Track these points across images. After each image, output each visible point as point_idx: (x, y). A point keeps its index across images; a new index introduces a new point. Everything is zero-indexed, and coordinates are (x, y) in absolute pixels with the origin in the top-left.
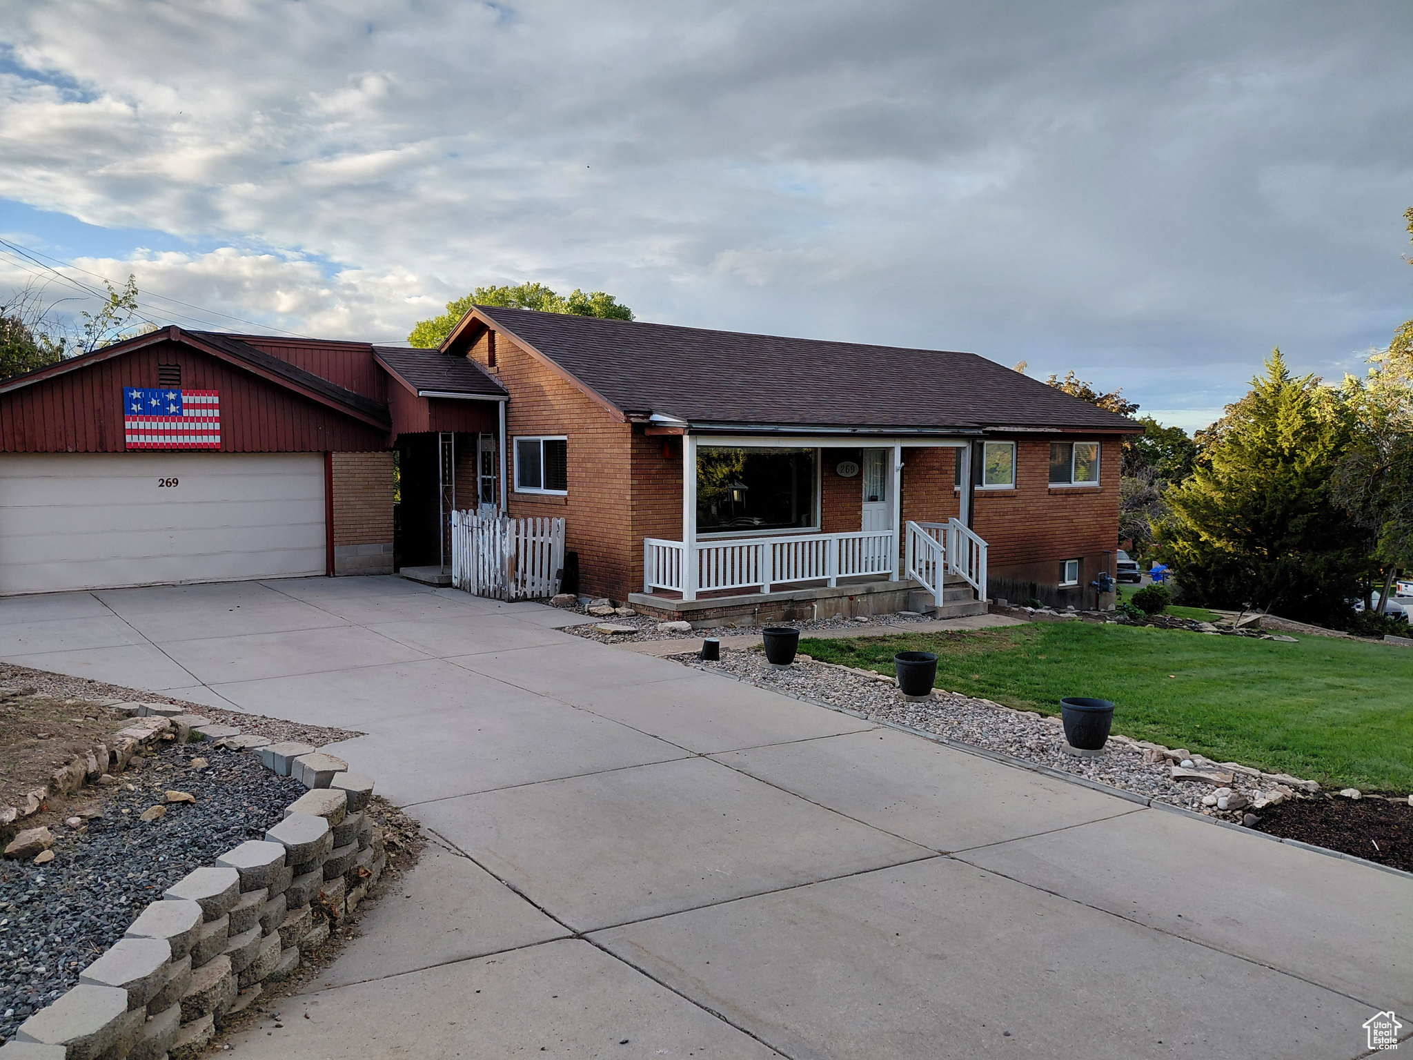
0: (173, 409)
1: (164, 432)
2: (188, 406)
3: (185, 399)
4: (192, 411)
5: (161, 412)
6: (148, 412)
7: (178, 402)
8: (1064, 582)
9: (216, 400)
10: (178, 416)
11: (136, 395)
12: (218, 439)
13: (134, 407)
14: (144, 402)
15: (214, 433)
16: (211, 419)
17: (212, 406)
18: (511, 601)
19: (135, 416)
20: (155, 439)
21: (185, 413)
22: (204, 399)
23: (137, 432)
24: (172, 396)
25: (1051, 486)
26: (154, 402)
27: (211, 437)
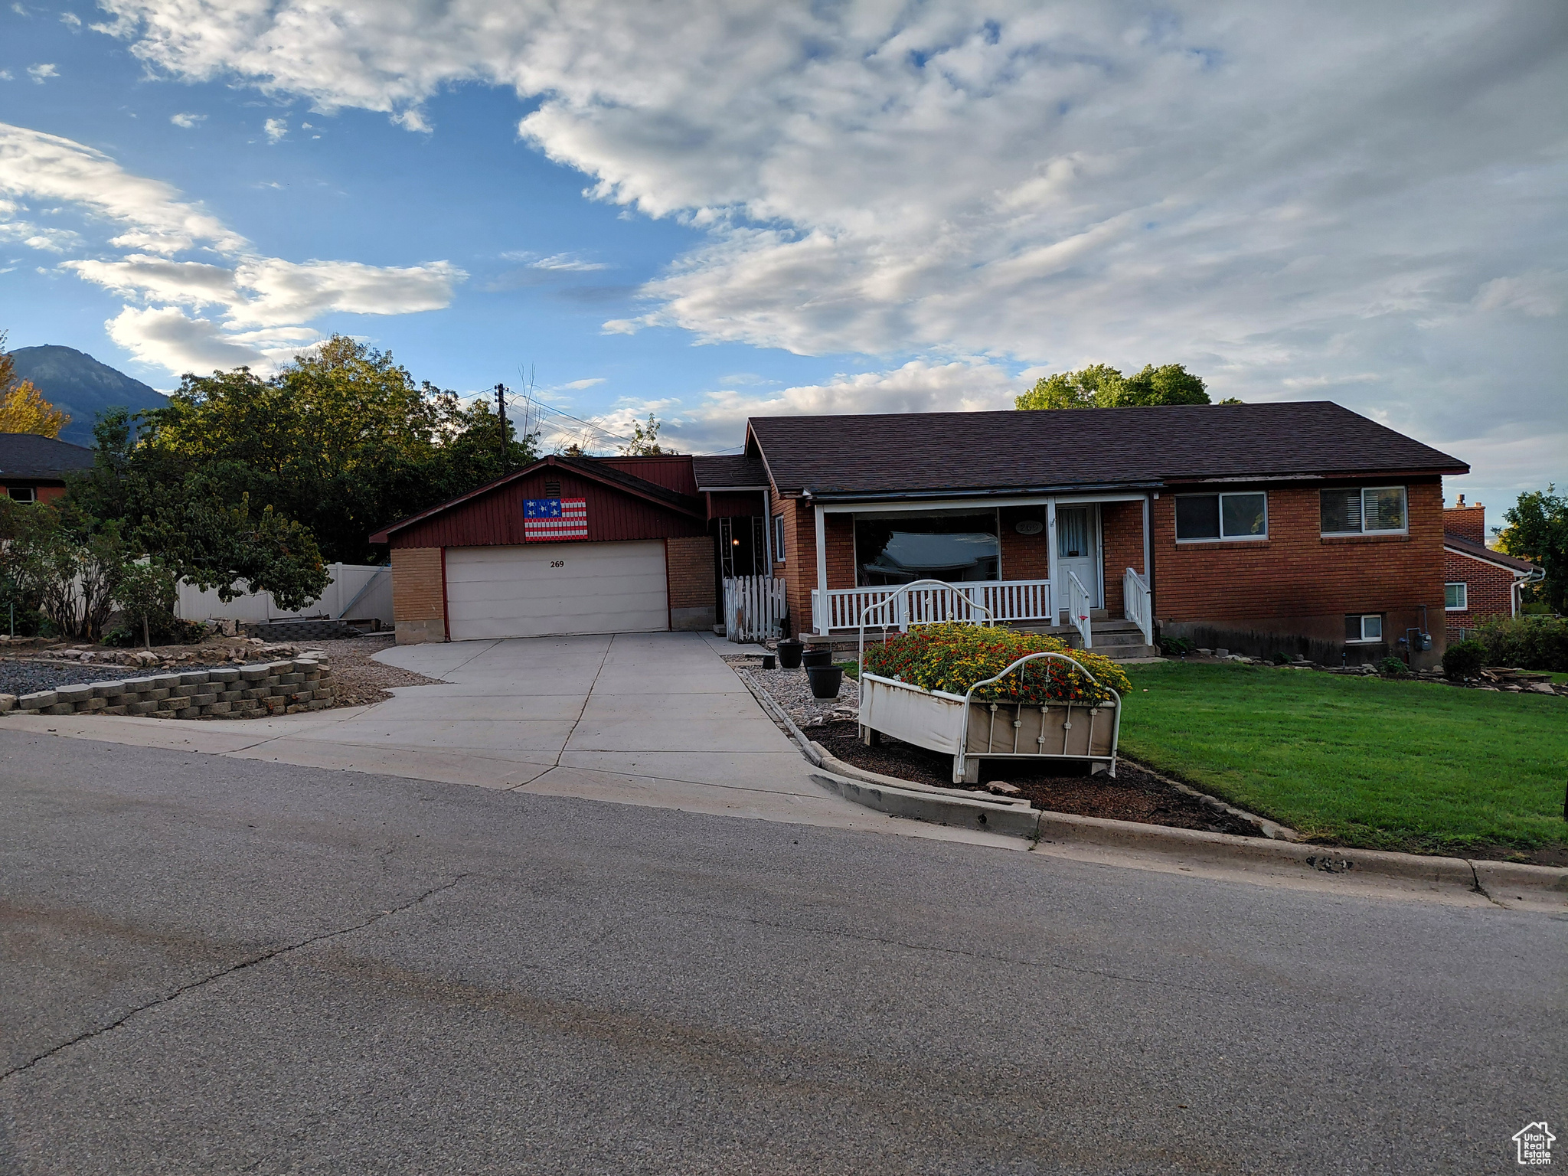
0: (555, 512)
1: (550, 529)
2: (566, 510)
3: (563, 505)
4: (568, 513)
5: (547, 515)
6: (540, 516)
7: (558, 507)
8: (1361, 639)
9: (584, 505)
10: (558, 518)
11: (531, 504)
12: (586, 532)
13: (530, 513)
14: (536, 508)
15: (583, 528)
16: (581, 519)
17: (581, 509)
18: (740, 642)
19: (531, 519)
20: (544, 534)
21: (563, 514)
22: (575, 505)
23: (533, 530)
24: (554, 504)
25: (1324, 535)
26: (543, 509)
27: (581, 531)
